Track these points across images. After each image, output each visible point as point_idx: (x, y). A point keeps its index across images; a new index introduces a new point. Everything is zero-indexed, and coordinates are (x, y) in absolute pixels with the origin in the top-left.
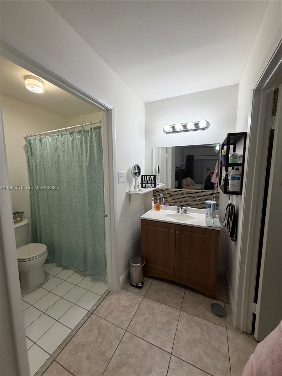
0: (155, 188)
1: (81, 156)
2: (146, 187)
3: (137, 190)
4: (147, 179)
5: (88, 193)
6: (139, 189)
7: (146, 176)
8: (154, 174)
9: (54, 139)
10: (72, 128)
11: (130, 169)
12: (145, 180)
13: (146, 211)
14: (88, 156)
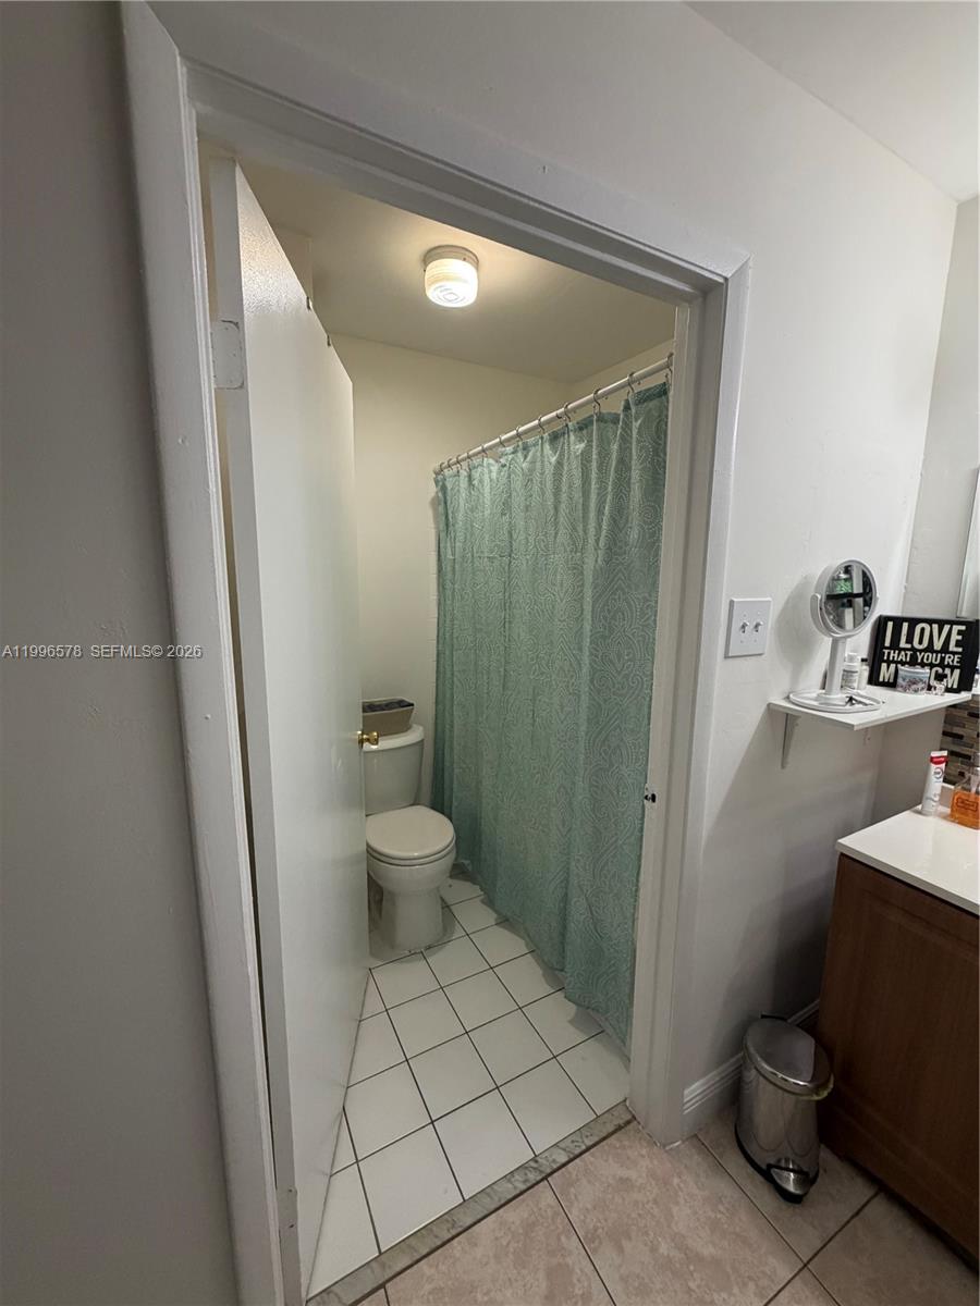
0: (964, 696)
1: (580, 528)
2: (900, 681)
3: (838, 697)
4: (910, 640)
5: (592, 681)
6: (851, 692)
7: (905, 625)
8: (965, 614)
9: (504, 466)
10: (558, 417)
11: (805, 582)
12: (895, 645)
13: (877, 814)
14: (604, 526)
